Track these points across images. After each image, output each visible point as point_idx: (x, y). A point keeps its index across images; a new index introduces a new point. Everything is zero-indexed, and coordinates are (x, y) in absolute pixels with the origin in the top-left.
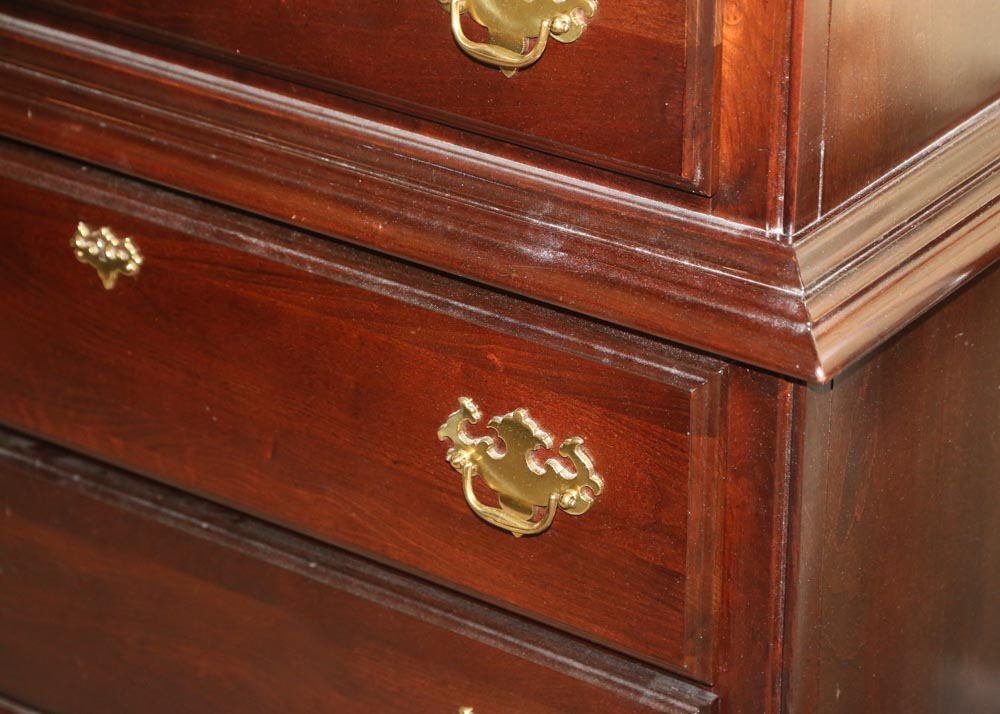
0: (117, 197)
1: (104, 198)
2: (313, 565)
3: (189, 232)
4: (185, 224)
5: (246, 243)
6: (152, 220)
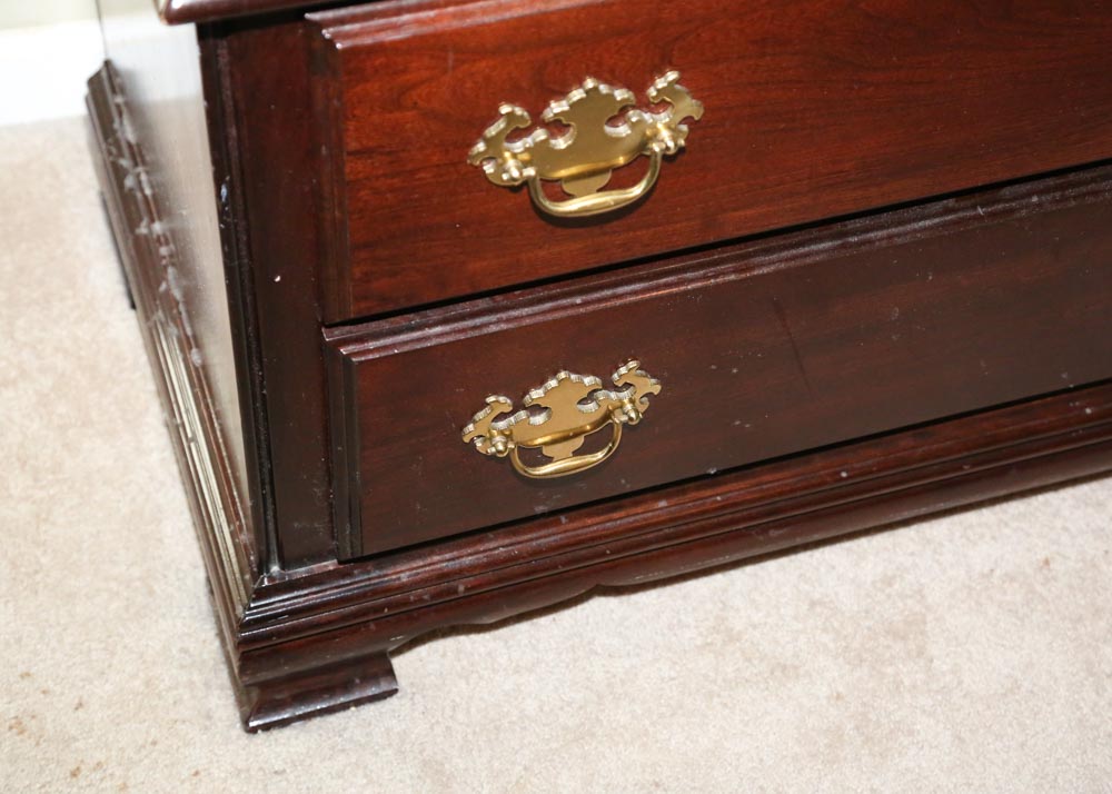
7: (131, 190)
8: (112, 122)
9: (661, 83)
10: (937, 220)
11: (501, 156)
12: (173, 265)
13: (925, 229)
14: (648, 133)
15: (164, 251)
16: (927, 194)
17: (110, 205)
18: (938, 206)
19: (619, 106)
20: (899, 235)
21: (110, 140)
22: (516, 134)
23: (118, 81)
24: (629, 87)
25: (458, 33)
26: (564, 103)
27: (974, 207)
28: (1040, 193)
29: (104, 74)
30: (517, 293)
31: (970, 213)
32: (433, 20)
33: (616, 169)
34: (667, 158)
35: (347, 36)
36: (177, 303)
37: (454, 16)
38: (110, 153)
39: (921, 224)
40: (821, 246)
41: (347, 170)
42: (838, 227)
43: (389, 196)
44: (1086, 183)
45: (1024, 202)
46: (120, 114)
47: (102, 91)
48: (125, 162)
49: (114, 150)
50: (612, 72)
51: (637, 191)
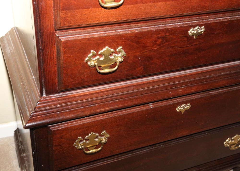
0: (186, 98)
1: (184, 99)
2: (206, 134)
3: (202, 97)
4: (200, 96)
5: (212, 93)
6: (195, 98)
7: (20, 149)
8: (18, 138)
9: (103, 132)
10: (147, 150)
11: (78, 145)
12: (27, 161)
13: (145, 151)
14: (101, 140)
15: (25, 158)
16: (145, 146)
17: (17, 151)
18: (147, 148)
19: (96, 136)
20: (141, 152)
21: (18, 140)
22: (81, 141)
23: (19, 131)
24: (98, 133)
25: (71, 127)
26: (88, 136)
27: (153, 147)
28: (162, 145)
29: (17, 130)
30: (82, 165)
31: (152, 148)
32: (67, 125)
33: (96, 145)
34: (104, 143)
35: (53, 129)
36: (27, 167)
37: (70, 125)
38: (17, 143)
39: (145, 150)
40: (130, 155)
41: (54, 148)
42: (132, 152)
43: (60, 152)
44: (169, 143)
45: (160, 146)
46: (19, 136)
47: (17, 133)
48: (20, 144)
49: (18, 142)
50: (95, 131)
51: (100, 149)
